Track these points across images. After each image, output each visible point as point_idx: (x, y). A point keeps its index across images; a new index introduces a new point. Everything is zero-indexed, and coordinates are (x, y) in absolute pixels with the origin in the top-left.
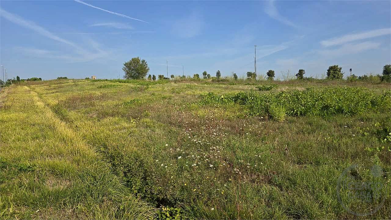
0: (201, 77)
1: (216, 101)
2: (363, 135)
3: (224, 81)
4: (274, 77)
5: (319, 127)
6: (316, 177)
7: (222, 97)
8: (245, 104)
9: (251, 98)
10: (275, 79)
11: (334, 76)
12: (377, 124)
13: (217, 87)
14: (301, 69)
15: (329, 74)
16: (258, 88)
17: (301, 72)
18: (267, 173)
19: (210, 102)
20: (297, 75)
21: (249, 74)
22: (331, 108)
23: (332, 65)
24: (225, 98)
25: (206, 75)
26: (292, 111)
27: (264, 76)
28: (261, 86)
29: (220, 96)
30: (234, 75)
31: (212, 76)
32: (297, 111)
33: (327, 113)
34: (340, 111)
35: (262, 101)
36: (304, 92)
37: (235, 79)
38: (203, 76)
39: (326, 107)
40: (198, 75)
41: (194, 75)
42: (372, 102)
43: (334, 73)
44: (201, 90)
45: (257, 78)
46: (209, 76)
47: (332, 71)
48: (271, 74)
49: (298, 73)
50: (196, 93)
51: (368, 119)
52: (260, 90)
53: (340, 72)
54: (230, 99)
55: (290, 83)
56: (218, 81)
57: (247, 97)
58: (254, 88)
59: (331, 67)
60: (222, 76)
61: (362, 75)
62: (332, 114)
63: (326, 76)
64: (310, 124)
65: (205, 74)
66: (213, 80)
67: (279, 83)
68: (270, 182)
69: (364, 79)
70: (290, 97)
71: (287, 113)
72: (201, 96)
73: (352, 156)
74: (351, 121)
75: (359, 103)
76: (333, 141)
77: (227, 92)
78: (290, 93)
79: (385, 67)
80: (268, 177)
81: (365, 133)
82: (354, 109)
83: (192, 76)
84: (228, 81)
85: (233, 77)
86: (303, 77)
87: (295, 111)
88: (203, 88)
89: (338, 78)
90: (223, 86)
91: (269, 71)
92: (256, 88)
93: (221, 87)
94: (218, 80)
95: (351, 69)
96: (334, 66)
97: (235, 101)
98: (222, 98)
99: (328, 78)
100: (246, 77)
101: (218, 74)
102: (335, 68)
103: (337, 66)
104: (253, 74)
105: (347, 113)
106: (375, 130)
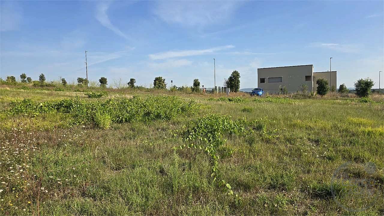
0: (18, 80)
1: (33, 109)
2: (173, 136)
3: (50, 86)
4: (107, 84)
5: (141, 131)
6: (130, 180)
7: (41, 104)
8: (69, 112)
9: (76, 105)
10: (107, 86)
11: (159, 86)
12: (184, 127)
13: (38, 93)
14: (132, 78)
15: (155, 84)
16: (87, 95)
17: (132, 81)
18: (82, 185)
19: (24, 111)
20: (128, 84)
21: (80, 80)
22: (152, 114)
23: (158, 76)
24: (45, 105)
25: (25, 78)
26: (118, 119)
27: (96, 83)
28: (91, 93)
29: (39, 104)
30: (62, 81)
31: (33, 80)
32: (122, 118)
33: (148, 119)
34: (158, 116)
35: (88, 109)
36: (130, 100)
37: (63, 85)
38: (20, 79)
39: (148, 114)
40: (13, 78)
41: (8, 78)
42: (183, 109)
43: (159, 83)
44: (14, 96)
45: (89, 85)
46: (29, 79)
47: (157, 82)
48: (103, 81)
49: (130, 82)
50: (5, 100)
51: (179, 123)
52: (90, 97)
53: (164, 82)
54: (51, 106)
55: (121, 91)
56: (42, 86)
57: (71, 105)
58: (84, 95)
59: (157, 78)
60: (47, 81)
61: (181, 86)
62: (153, 119)
63: (153, 86)
64: (133, 130)
65: (23, 76)
66: (35, 85)
67: (111, 90)
68: (84, 194)
69: (181, 89)
70: (117, 104)
71: (113, 121)
72: (13, 104)
73: (163, 155)
74: (164, 125)
75: (172, 109)
76: (149, 144)
77: (50, 99)
78: (118, 100)
79: (194, 80)
80: (84, 188)
81: (175, 135)
82: (169, 115)
83: (4, 79)
84: (54, 86)
85: (61, 82)
86: (134, 85)
87: (120, 118)
88: (18, 94)
89: (162, 88)
90: (46, 92)
91: (101, 78)
92: (85, 95)
93: (44, 93)
94: (42, 84)
95: (172, 81)
96: (159, 77)
97: (58, 109)
98: (42, 106)
99: (154, 87)
100: (76, 83)
101: (42, 78)
102: (160, 79)
103: (162, 78)
104: (85, 80)
105: (164, 118)
106: (182, 132)
